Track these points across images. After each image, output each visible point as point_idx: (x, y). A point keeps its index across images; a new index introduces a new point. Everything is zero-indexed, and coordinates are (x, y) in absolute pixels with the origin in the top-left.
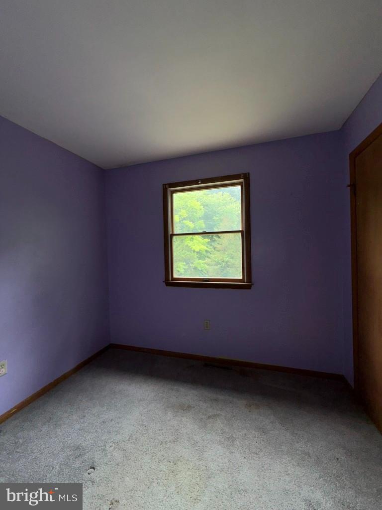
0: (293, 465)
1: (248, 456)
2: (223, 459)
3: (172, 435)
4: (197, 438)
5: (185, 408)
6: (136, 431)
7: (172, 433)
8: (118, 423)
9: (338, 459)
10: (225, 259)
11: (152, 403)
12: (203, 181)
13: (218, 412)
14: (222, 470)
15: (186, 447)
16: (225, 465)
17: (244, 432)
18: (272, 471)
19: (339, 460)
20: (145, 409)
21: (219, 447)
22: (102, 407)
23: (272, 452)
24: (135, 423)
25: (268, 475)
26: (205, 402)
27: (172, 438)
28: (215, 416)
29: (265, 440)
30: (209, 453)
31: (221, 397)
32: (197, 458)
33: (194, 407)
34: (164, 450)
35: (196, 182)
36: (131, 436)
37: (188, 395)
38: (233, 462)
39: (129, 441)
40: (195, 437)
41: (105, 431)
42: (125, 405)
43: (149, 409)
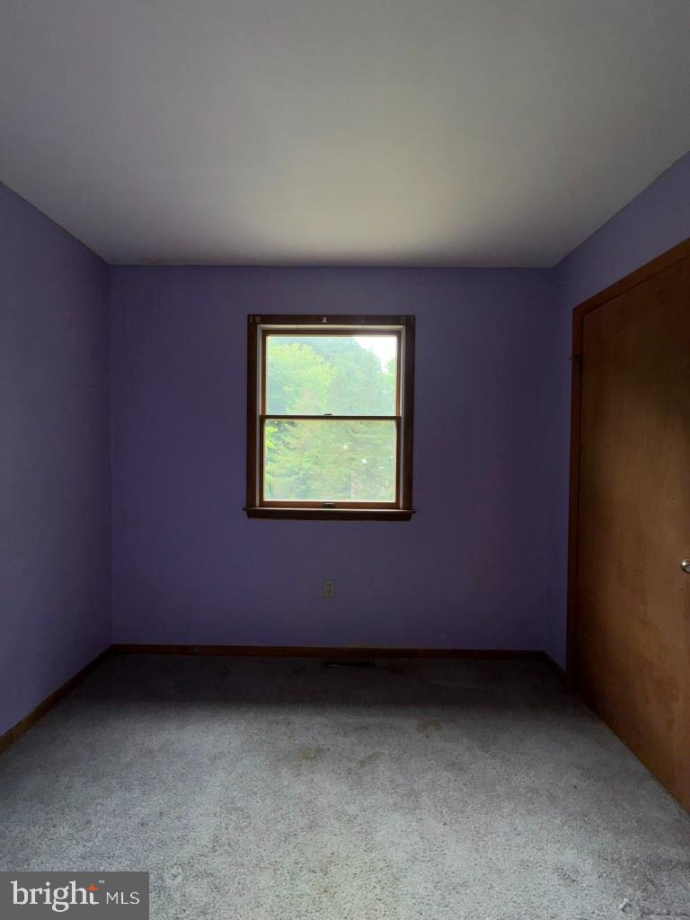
0: (521, 814)
1: (449, 819)
2: (410, 837)
3: (303, 816)
4: (351, 809)
5: (311, 756)
6: (223, 825)
7: (301, 810)
8: (179, 818)
9: (575, 787)
10: (304, 464)
11: (242, 758)
12: (332, 320)
13: (377, 749)
14: (414, 859)
15: (337, 831)
16: (416, 846)
17: (429, 776)
18: (494, 835)
19: (578, 787)
20: (230, 774)
21: (396, 815)
22: (128, 789)
23: (484, 801)
24: (218, 810)
25: (490, 844)
26: (346, 734)
27: (303, 822)
28: (373, 758)
29: (468, 784)
30: (383, 833)
31: (371, 720)
32: (364, 848)
33: (329, 750)
34: (296, 850)
35: (318, 320)
36: (216, 839)
37: (309, 728)
38: (428, 837)
39: (216, 851)
40: (346, 807)
41: (150, 845)
42: (182, 774)
43: (240, 771)
